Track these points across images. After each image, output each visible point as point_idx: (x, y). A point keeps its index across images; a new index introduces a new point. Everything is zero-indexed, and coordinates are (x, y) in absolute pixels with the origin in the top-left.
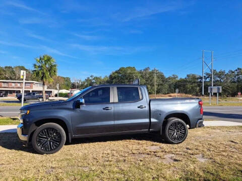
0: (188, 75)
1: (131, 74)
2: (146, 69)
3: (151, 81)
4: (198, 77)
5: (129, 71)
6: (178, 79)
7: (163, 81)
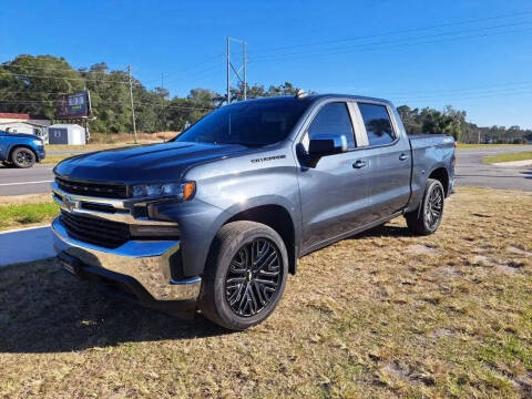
0: (192, 92)
1: (58, 75)
2: (98, 68)
3: (115, 98)
4: (214, 96)
5: (50, 68)
6: (170, 98)
7: (144, 101)
